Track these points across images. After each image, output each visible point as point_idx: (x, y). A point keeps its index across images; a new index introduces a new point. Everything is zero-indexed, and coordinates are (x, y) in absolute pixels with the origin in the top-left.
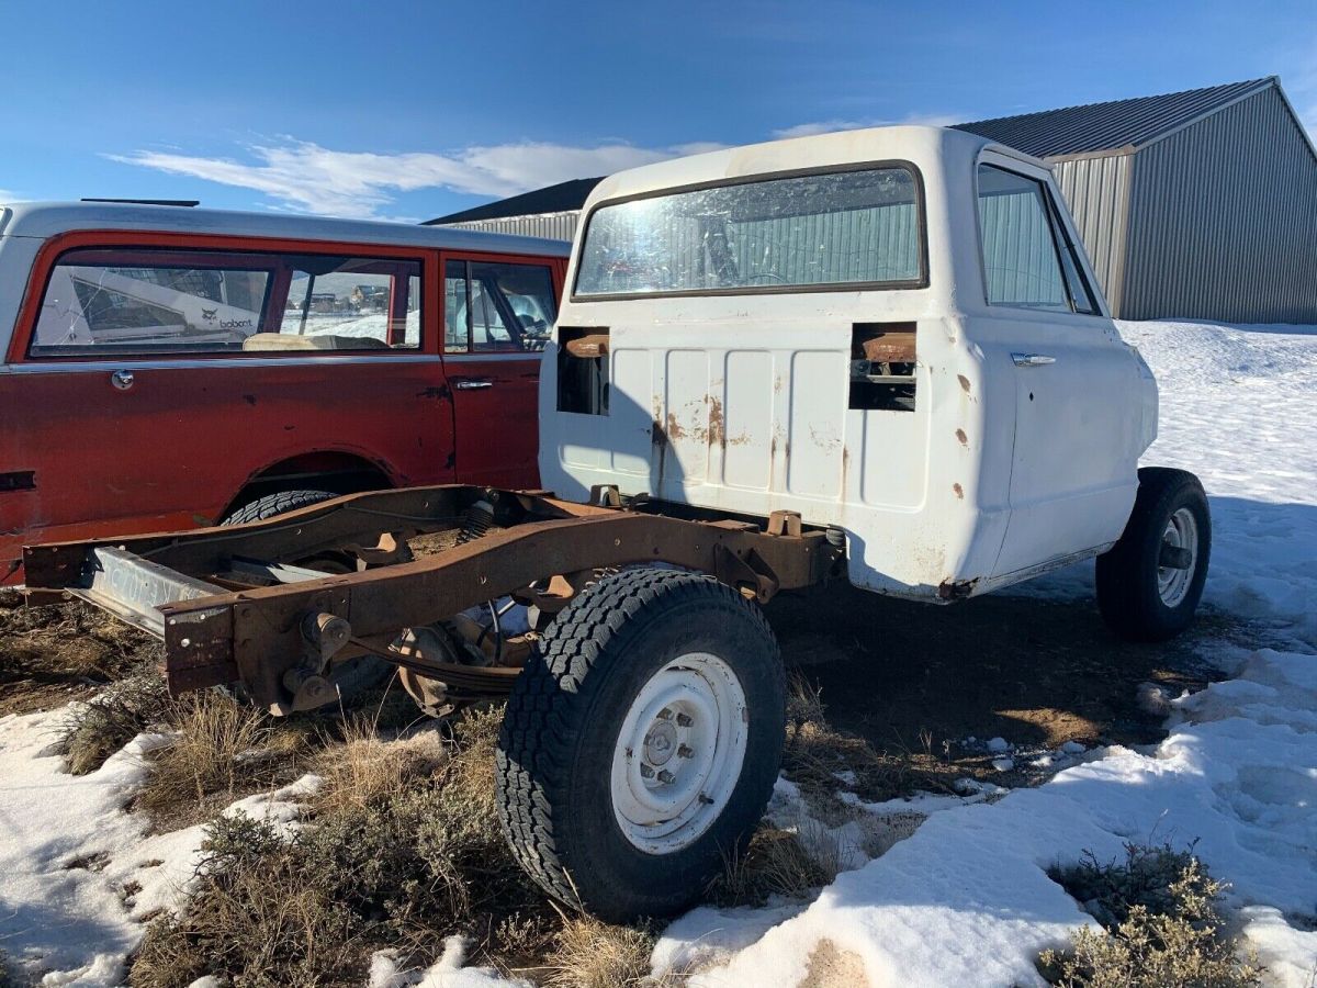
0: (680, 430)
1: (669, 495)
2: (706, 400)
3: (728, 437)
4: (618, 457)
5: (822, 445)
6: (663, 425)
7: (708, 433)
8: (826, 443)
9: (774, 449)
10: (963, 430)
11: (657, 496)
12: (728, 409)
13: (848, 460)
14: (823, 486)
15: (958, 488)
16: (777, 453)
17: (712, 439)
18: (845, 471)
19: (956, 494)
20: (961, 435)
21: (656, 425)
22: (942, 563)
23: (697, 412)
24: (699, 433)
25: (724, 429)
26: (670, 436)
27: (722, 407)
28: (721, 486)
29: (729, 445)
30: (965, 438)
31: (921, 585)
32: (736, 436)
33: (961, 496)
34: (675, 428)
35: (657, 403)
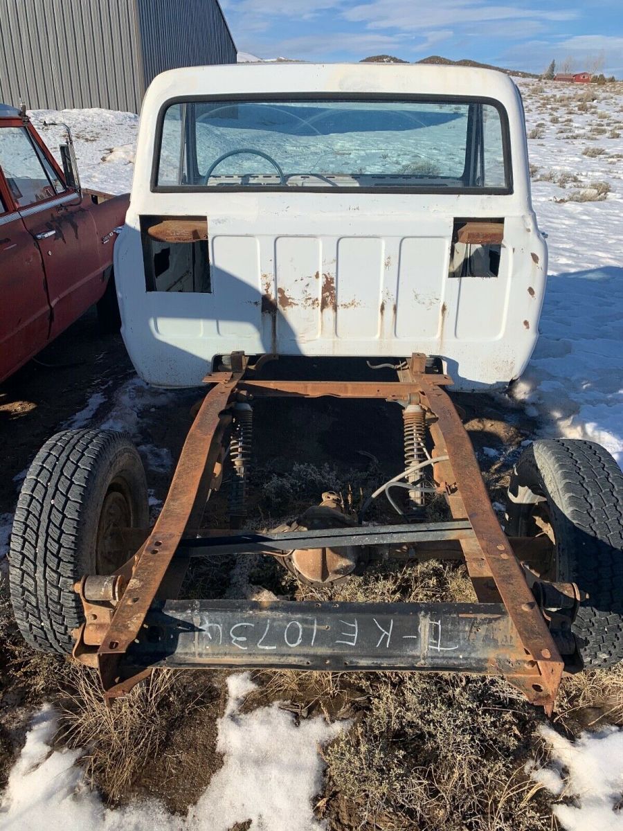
0: (290, 300)
1: (283, 349)
2: (317, 276)
3: (339, 303)
4: (223, 324)
5: (423, 303)
6: (273, 297)
7: (320, 301)
8: (427, 302)
9: (382, 308)
10: (533, 287)
11: (270, 352)
12: (339, 282)
13: (446, 312)
14: (424, 330)
15: (526, 323)
16: (385, 312)
17: (324, 304)
18: (443, 319)
19: (525, 327)
20: (531, 291)
21: (265, 299)
22: (512, 368)
23: (308, 285)
24: (310, 302)
25: (334, 297)
26: (279, 306)
27: (335, 281)
28: (336, 339)
29: (340, 310)
30: (534, 292)
31: (497, 382)
32: (347, 301)
33: (528, 328)
34: (285, 301)
35: (266, 280)
